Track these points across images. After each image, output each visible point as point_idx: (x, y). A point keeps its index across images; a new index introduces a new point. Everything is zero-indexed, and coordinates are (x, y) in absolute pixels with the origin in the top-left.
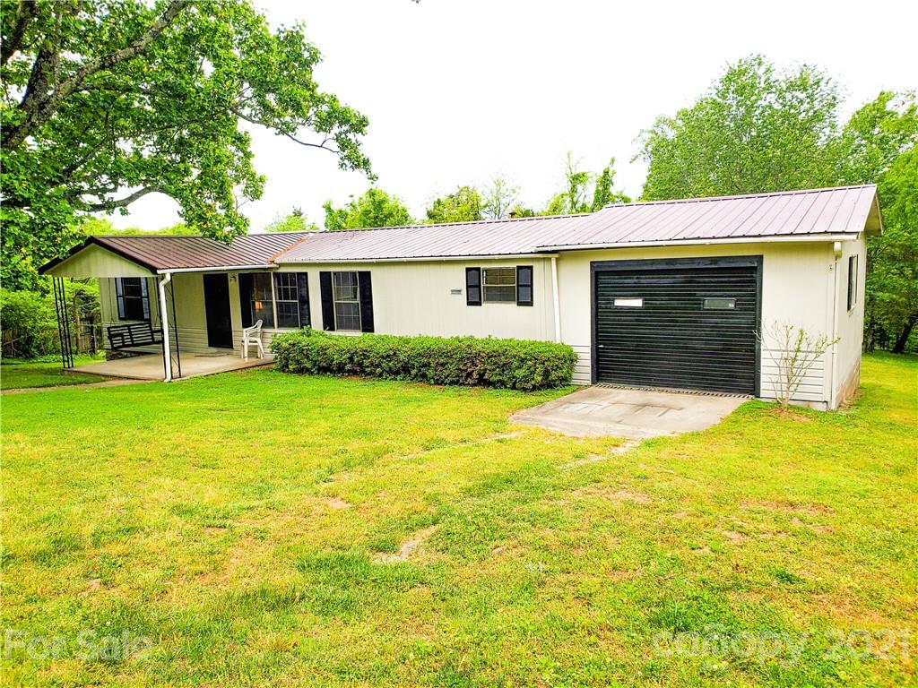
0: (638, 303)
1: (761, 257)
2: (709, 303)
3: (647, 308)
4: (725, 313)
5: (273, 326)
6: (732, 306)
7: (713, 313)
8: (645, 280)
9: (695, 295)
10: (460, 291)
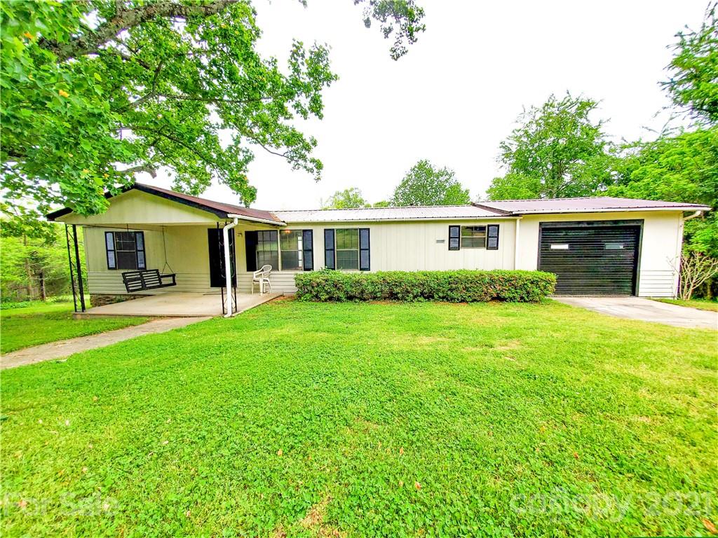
0: (566, 247)
1: (643, 220)
2: (609, 246)
3: (571, 250)
4: (617, 251)
5: (278, 270)
6: (621, 247)
7: (610, 251)
8: (571, 234)
9: (600, 242)
10: (443, 241)
